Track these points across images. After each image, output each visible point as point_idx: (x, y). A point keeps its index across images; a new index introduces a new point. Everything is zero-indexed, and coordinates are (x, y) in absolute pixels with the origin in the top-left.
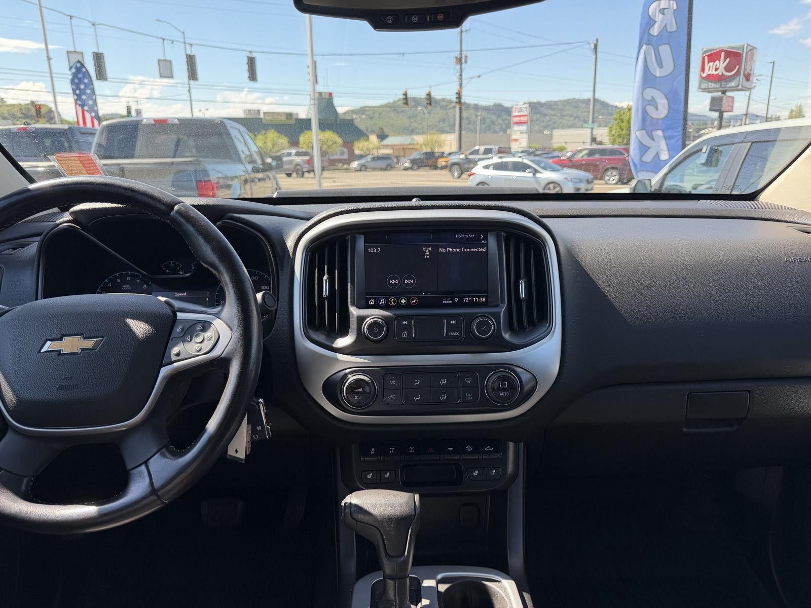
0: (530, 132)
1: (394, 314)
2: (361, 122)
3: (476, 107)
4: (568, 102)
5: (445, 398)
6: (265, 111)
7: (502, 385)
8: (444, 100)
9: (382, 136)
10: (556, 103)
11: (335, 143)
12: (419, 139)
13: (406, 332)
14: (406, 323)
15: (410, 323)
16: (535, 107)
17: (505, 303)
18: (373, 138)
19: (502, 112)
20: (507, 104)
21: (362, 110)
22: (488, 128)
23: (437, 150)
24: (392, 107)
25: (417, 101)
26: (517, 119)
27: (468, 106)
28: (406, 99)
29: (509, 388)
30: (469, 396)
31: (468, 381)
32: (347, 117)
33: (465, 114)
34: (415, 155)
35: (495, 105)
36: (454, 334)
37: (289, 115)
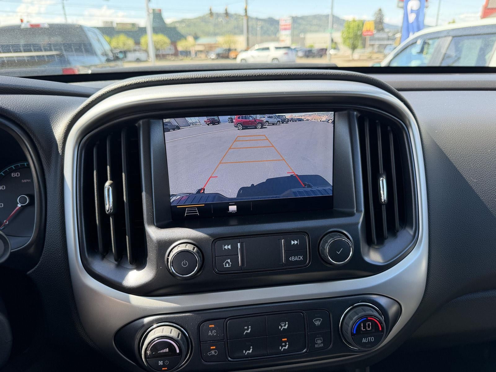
0: (293, 35)
1: (210, 235)
2: (181, 29)
3: (257, 19)
4: (315, 17)
5: (286, 347)
6: (118, 22)
7: (365, 327)
8: (236, 14)
9: (196, 38)
10: (307, 17)
11: (165, 43)
12: (220, 39)
13: (229, 261)
14: (229, 247)
15: (235, 247)
16: (295, 19)
17: (361, 211)
18: (190, 39)
19: (273, 22)
20: (277, 18)
21: (182, 21)
22: (265, 32)
23: (233, 47)
24: (202, 19)
25: (218, 15)
26: (283, 27)
27: (252, 19)
28: (211, 14)
29: (373, 330)
30: (319, 342)
31: (318, 323)
32: (172, 26)
33: (250, 23)
34: (219, 50)
35: (269, 18)
36: (297, 259)
37: (133, 25)
